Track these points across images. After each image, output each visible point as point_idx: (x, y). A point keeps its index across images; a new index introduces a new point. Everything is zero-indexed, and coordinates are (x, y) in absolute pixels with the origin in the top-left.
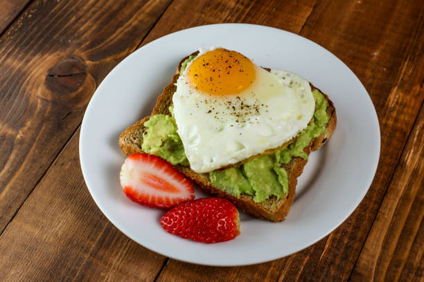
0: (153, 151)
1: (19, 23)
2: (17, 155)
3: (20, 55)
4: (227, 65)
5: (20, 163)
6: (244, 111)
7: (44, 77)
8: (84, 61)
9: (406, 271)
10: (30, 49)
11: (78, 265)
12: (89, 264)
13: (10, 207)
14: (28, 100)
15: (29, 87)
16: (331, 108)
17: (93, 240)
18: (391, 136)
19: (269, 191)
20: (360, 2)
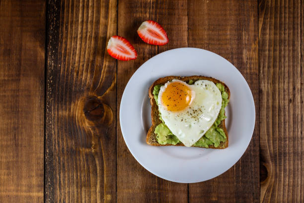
0: (165, 143)
1: (49, 88)
2: (99, 160)
3: (64, 107)
4: (179, 95)
5: (102, 164)
6: (196, 114)
7: (84, 115)
8: (97, 97)
9: (280, 141)
10: (66, 102)
11: (155, 196)
12: (159, 194)
13: (112, 185)
14: (84, 131)
15: (80, 123)
16: (227, 89)
17: (155, 183)
18: (251, 79)
19: (219, 140)
20: (208, 2)
